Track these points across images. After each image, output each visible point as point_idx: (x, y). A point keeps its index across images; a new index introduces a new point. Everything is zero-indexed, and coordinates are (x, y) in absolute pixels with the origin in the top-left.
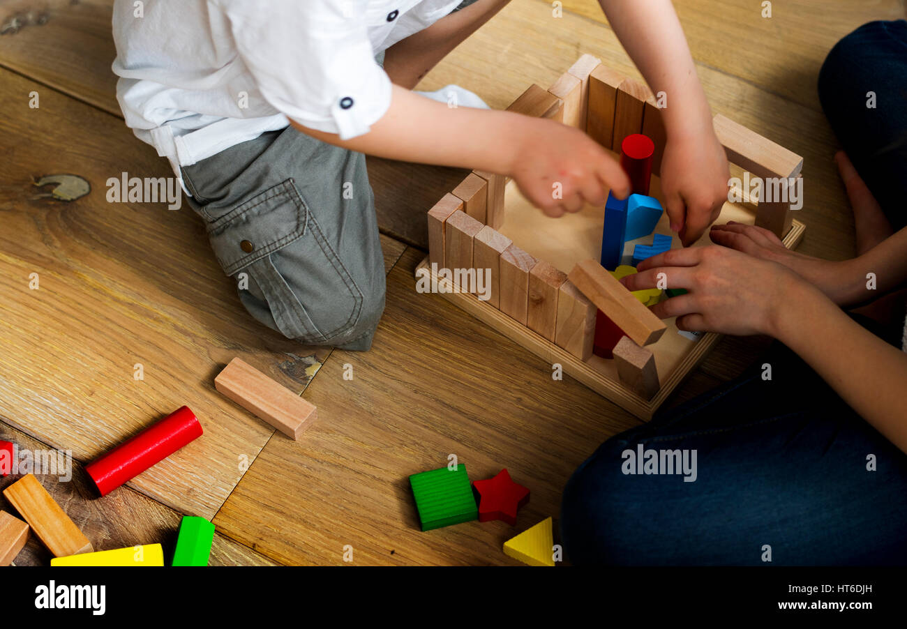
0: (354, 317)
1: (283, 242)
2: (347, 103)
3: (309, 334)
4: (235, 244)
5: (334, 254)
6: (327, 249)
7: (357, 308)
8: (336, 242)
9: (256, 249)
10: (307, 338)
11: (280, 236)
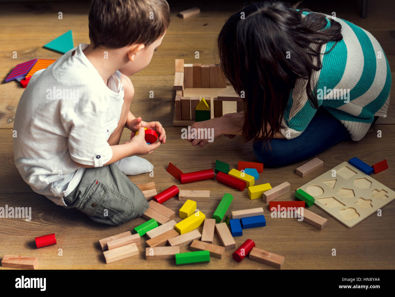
0: (133, 208)
1: (104, 197)
2: (99, 157)
3: (123, 219)
4: (90, 207)
5: (119, 194)
6: (116, 193)
7: (132, 206)
8: (117, 190)
9: (97, 204)
10: (122, 221)
11: (102, 196)
